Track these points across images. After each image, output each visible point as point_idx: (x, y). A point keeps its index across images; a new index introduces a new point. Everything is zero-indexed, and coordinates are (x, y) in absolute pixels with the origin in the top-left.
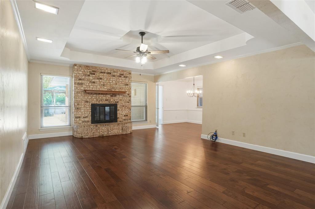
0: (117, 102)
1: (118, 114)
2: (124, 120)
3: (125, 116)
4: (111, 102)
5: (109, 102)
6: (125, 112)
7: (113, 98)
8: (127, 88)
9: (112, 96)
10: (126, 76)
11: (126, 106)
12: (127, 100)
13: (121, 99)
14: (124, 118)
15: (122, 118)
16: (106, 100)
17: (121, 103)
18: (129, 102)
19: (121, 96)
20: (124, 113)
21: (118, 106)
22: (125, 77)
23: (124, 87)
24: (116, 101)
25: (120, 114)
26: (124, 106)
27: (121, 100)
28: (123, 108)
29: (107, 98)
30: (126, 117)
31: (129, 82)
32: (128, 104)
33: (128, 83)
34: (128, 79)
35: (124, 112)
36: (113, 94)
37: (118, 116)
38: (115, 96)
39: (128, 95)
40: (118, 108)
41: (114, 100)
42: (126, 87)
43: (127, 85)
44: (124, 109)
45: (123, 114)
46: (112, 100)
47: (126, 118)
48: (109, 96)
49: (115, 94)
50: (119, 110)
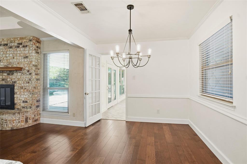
0: (15, 82)
1: (15, 99)
2: (23, 107)
3: (23, 102)
4: (8, 82)
5: (6, 82)
6: (25, 96)
7: (10, 77)
8: (27, 62)
9: (8, 74)
10: (25, 45)
11: (25, 89)
12: (26, 79)
13: (19, 77)
14: (23, 105)
15: (20, 105)
16: (2, 80)
17: (19, 83)
18: (29, 83)
19: (19, 74)
20: (23, 98)
21: (16, 88)
22: (24, 47)
23: (23, 60)
24: (13, 80)
25: (18, 99)
26: (22, 88)
27: (19, 79)
28: (22, 90)
29: (4, 77)
30: (26, 103)
31: (29, 53)
32: (27, 84)
33: (28, 55)
34: (27, 49)
35: (22, 96)
36: (10, 71)
37: (16, 102)
38: (12, 74)
39: (28, 71)
40: (16, 91)
41: (12, 80)
42: (25, 60)
43: (27, 57)
44: (24, 92)
45: (21, 98)
46: (8, 80)
47: (26, 106)
48: (6, 74)
49: (12, 71)
50: (16, 93)
